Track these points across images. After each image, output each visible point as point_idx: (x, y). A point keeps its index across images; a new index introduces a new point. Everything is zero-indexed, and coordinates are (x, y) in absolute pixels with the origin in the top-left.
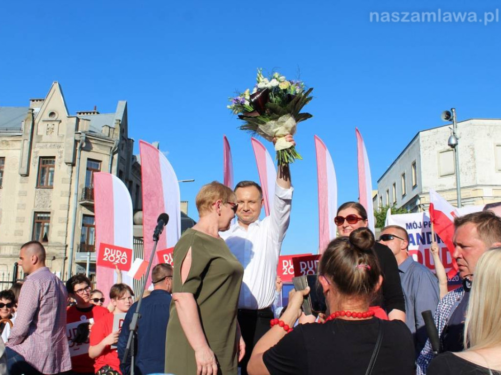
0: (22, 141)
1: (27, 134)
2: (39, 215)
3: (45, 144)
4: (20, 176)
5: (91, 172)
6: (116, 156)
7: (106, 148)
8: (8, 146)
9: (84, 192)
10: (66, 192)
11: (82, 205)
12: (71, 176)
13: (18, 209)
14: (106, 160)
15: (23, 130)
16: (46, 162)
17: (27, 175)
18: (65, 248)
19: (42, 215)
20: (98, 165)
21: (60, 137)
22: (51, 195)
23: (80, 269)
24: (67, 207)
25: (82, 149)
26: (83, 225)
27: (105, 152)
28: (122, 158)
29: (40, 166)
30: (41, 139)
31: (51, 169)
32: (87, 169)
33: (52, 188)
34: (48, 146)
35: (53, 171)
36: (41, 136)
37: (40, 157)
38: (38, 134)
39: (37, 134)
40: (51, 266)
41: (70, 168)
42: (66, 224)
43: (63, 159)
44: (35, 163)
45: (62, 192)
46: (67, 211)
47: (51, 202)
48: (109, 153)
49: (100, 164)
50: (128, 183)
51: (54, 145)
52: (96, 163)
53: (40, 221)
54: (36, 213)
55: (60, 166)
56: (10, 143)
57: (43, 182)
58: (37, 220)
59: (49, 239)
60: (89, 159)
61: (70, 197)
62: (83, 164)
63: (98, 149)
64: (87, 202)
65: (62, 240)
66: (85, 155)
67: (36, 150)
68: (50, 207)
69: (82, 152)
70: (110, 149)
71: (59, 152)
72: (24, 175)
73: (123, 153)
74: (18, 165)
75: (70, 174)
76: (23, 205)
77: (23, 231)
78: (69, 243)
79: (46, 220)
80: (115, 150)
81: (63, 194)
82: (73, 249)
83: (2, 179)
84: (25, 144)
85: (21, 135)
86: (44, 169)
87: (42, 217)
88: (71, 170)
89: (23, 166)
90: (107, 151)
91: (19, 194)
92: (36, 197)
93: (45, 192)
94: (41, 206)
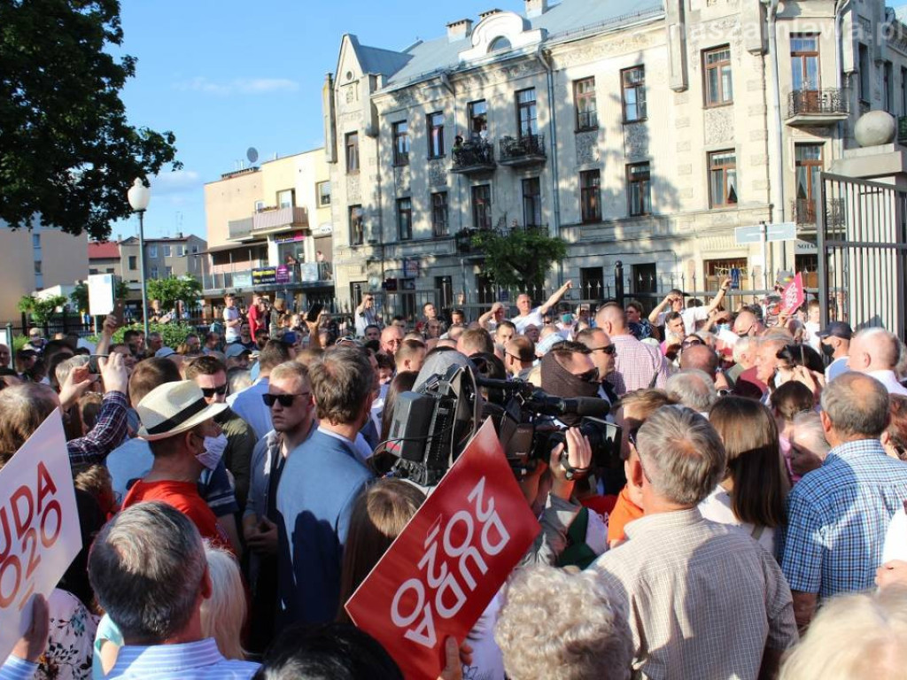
0: (667, 29)
1: (673, 14)
2: (715, 157)
3: (705, 24)
4: (673, 92)
5: (802, 59)
6: (848, 16)
7: (825, 5)
8: (645, 44)
9: (792, 101)
10: (758, 107)
11: (792, 125)
12: (764, 74)
14: (828, 30)
15: (665, 9)
16: (715, 55)
17: (685, 88)
18: (768, 211)
19: (721, 156)
20: (813, 42)
21: (732, 4)
22: (731, 118)
23: (800, 247)
24: (763, 134)
25: (776, 17)
26: (798, 164)
27: (825, 14)
28: (859, 16)
29: (706, 67)
30: (700, 17)
31: (726, 68)
32: (793, 54)
33: (730, 103)
34: (713, 27)
35: (729, 73)
36: (699, 11)
37: (703, 51)
38: (692, 9)
39: (690, 10)
40: (749, 246)
41: (758, 60)
42: (765, 167)
43: (744, 45)
44: (696, 63)
46: (764, 141)
47: (732, 129)
48: (832, 15)
49: (816, 39)
50: (882, 66)
51: (724, 23)
52: (808, 39)
53: (719, 167)
54: (709, 153)
55: (739, 59)
56: (648, 37)
57: (714, 94)
58: (714, 167)
59: (738, 196)
60: (793, 35)
61: (766, 114)
62: (783, 48)
63: (809, 10)
64: (800, 118)
65: (762, 196)
66: (784, 28)
67: (694, 40)
68: (732, 138)
69: (779, 24)
70: (834, 6)
71: (734, 34)
72: (679, 89)
73: (864, 9)
74: (667, 72)
75: (761, 70)
76: (686, 143)
77: (692, 190)
78: (776, 200)
79: (730, 164)
80: (845, 5)
81: (751, 111)
82: (783, 210)
83: (645, 104)
84: (673, 33)
85: (663, 19)
86: (713, 72)
87: (722, 160)
88: (761, 62)
89: (675, 73)
90: (829, 10)
91: (676, 125)
92: (706, 124)
93: (720, 113)
94: (717, 140)
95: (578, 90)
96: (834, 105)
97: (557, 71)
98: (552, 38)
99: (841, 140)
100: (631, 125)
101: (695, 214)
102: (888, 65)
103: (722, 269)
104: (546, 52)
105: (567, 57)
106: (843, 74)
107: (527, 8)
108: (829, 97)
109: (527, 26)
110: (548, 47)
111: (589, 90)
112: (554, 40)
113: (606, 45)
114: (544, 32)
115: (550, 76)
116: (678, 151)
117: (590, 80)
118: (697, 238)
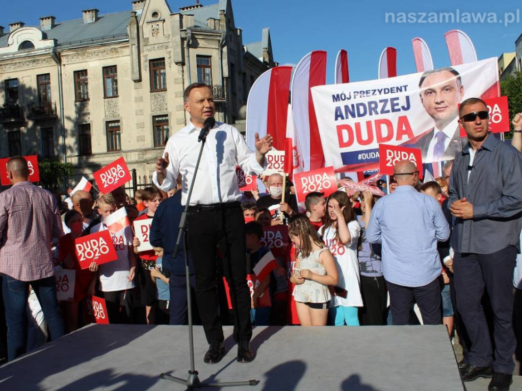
0: (130, 46)
1: (133, 39)
2: (157, 119)
3: (152, 46)
4: (133, 82)
5: (202, 69)
6: (225, 49)
7: (214, 42)
8: (117, 54)
10: (180, 92)
12: (183, 76)
13: (136, 115)
14: (215, 54)
15: (129, 35)
16: (157, 64)
17: (140, 80)
19: (160, 119)
20: (208, 61)
21: (166, 37)
22: (166, 98)
25: (189, 46)
27: (214, 46)
28: (231, 49)
29: (151, 69)
30: (148, 42)
31: (162, 71)
32: (198, 66)
33: (166, 90)
34: (156, 48)
35: (164, 74)
36: (148, 38)
37: (151, 61)
38: (145, 36)
39: (143, 37)
41: (180, 68)
43: (172, 59)
44: (146, 67)
45: (176, 93)
47: (166, 104)
48: (217, 47)
49: (209, 59)
50: (242, 74)
51: (162, 46)
52: (206, 59)
53: (159, 124)
54: (154, 117)
55: (170, 67)
56: (119, 50)
57: (156, 85)
58: (155, 125)
60: (198, 56)
62: (193, 62)
63: (206, 44)
66: (193, 52)
67: (145, 54)
69: (190, 49)
70: (218, 43)
71: (167, 53)
72: (137, 80)
73: (232, 45)
74: (130, 71)
75: (182, 73)
76: (141, 111)
77: (144, 137)
79: (166, 123)
80: (224, 43)
81: (177, 95)
83: (117, 88)
84: (133, 49)
85: (128, 41)
86: (155, 72)
87: (160, 120)
88: (182, 69)
89: (135, 71)
90: (215, 45)
91: (135, 100)
92: (152, 101)
93: (160, 95)
94: (158, 109)
95: (76, 77)
96: (219, 94)
97: (64, 65)
98: (60, 45)
99: (223, 113)
100: (110, 99)
101: (146, 150)
102: (244, 74)
104: (58, 54)
105: (70, 57)
106: (223, 78)
107: (41, 24)
108: (217, 90)
109: (45, 37)
110: (59, 50)
111: (83, 78)
112: (62, 47)
113: (95, 53)
114: (56, 41)
115: (59, 67)
117: (84, 72)
118: (148, 164)
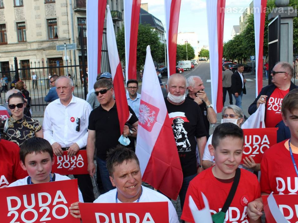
2: (49, 21)
9: (76, 3)
10: (64, 4)
11: (76, 11)
18: (69, 41)
19: (52, 21)
22: (55, 7)
23: (80, 53)
24: (66, 14)
26: (78, 25)
33: (55, 2)
40: (62, 53)
42: (67, 25)
45: (61, 4)
46: (66, 16)
47: (55, 11)
53: (51, 25)
54: (47, 20)
58: (49, 25)
59: (58, 36)
61: (67, 7)
64: (78, 9)
65: (66, 36)
68: (55, 15)
76: (38, 16)
77: (41, 33)
78: (71, 37)
79: (55, 24)
81: (62, 5)
82: (74, 41)
91: (35, 9)
92: (46, 9)
93: (51, 5)
94: (50, 15)
100: (18, 8)
101: (43, 42)
103: (54, 61)
116: (36, 18)
118: (44, 50)
